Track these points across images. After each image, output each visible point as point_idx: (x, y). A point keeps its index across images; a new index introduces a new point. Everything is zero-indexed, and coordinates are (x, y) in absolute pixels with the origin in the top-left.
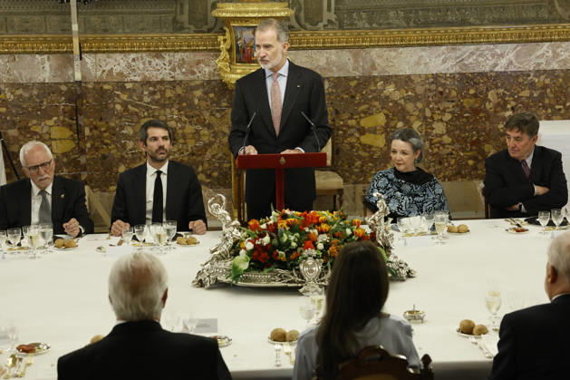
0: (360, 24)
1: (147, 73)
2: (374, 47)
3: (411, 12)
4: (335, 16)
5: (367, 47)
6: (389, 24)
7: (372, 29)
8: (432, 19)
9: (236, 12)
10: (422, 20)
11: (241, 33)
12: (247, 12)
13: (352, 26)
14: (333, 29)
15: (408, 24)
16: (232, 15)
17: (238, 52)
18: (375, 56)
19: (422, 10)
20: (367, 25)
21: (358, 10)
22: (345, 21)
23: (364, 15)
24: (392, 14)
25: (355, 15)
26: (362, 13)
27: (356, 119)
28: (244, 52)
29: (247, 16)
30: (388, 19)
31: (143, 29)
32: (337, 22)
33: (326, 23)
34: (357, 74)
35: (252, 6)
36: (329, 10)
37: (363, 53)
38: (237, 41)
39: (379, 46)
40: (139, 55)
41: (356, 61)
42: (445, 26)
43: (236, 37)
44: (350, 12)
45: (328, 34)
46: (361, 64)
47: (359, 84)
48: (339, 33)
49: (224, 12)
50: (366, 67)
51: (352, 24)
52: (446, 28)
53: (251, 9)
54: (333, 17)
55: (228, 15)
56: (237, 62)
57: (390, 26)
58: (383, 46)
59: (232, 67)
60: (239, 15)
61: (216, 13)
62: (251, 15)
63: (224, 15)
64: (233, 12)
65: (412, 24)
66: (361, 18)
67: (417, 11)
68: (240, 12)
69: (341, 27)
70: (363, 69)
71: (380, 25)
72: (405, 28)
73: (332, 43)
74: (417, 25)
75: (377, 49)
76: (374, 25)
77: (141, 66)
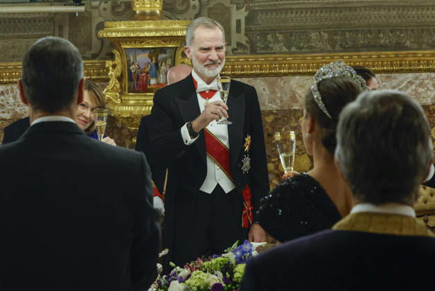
0: (276, 47)
1: (18, 110)
2: (294, 74)
3: (336, 34)
4: (246, 38)
5: (286, 74)
6: (311, 47)
7: (290, 53)
8: (362, 42)
9: (129, 31)
10: (351, 44)
11: (135, 57)
12: (143, 31)
13: (267, 49)
14: (244, 54)
15: (333, 47)
16: (124, 35)
17: (130, 79)
18: (295, 86)
19: (350, 31)
20: (285, 49)
21: (274, 31)
22: (259, 44)
23: (281, 37)
24: (313, 35)
25: (269, 36)
26: (278, 35)
27: (274, 162)
28: (138, 79)
29: (142, 35)
30: (309, 42)
31: (14, 57)
32: (248, 46)
33: (236, 47)
34: (274, 107)
35: (149, 24)
36: (238, 30)
37: (280, 82)
38: (129, 66)
39: (300, 74)
40: (9, 87)
41: (273, 92)
42: (377, 50)
43: (128, 61)
44: (264, 34)
45: (237, 60)
46: (279, 95)
47: (276, 120)
48: (251, 58)
49: (114, 31)
50: (285, 99)
51: (267, 47)
52: (379, 53)
53: (146, 27)
54: (244, 40)
55: (119, 35)
56: (129, 92)
57: (312, 49)
58: (304, 74)
59: (123, 98)
60: (132, 35)
61: (102, 34)
62: (147, 34)
63: (114, 35)
64: (125, 31)
65: (337, 47)
66: (277, 41)
67: (343, 33)
68: (133, 31)
69: (253, 51)
70: (281, 102)
71: (300, 48)
72: (329, 52)
73: (242, 70)
74: (345, 49)
75: (298, 77)
76: (293, 49)
77: (11, 100)
